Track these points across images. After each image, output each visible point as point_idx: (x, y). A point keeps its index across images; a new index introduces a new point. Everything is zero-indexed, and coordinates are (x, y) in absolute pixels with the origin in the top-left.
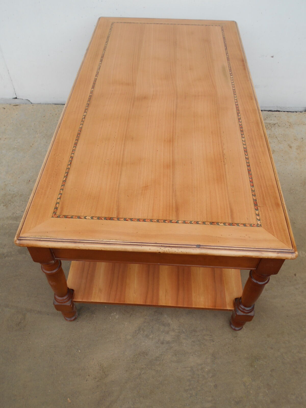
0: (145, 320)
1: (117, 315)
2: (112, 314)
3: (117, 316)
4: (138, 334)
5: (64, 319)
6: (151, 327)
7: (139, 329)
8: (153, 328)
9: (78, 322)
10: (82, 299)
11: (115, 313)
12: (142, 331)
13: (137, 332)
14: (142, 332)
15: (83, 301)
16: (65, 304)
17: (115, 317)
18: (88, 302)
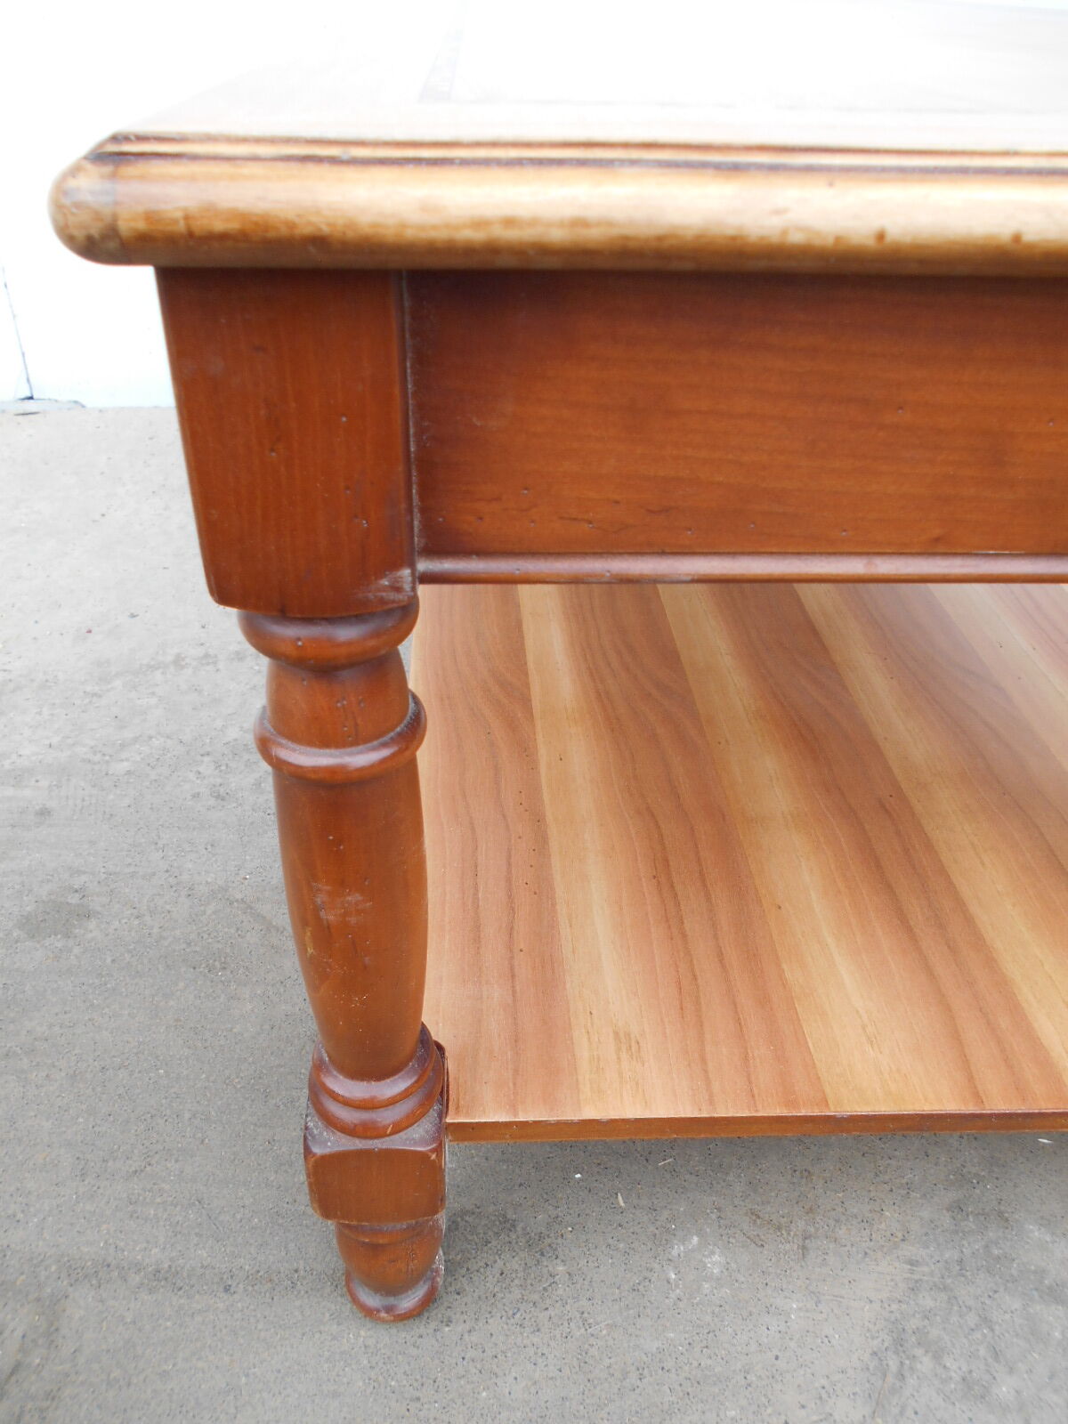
0: (912, 1272)
1: (713, 1253)
2: (677, 1249)
3: (716, 1258)
4: (901, 1376)
5: (349, 1306)
6: (972, 1319)
7: (899, 1343)
8: (986, 1321)
9: (449, 1322)
10: (513, 1108)
11: (695, 1239)
12: (919, 1352)
13: (893, 1363)
14: (926, 1364)
15: (521, 1118)
16: (397, 1142)
17: (705, 1266)
18: (558, 1123)
